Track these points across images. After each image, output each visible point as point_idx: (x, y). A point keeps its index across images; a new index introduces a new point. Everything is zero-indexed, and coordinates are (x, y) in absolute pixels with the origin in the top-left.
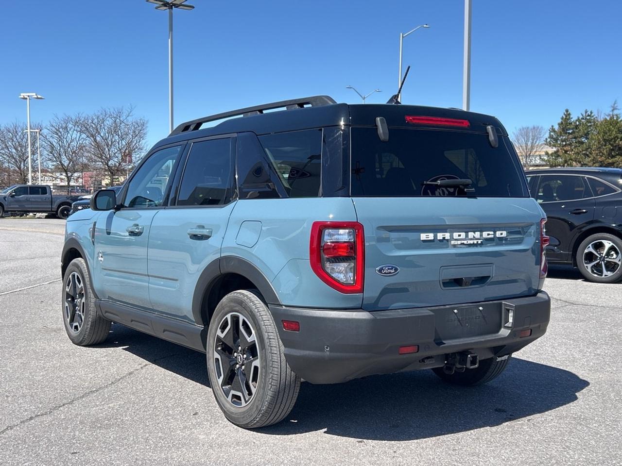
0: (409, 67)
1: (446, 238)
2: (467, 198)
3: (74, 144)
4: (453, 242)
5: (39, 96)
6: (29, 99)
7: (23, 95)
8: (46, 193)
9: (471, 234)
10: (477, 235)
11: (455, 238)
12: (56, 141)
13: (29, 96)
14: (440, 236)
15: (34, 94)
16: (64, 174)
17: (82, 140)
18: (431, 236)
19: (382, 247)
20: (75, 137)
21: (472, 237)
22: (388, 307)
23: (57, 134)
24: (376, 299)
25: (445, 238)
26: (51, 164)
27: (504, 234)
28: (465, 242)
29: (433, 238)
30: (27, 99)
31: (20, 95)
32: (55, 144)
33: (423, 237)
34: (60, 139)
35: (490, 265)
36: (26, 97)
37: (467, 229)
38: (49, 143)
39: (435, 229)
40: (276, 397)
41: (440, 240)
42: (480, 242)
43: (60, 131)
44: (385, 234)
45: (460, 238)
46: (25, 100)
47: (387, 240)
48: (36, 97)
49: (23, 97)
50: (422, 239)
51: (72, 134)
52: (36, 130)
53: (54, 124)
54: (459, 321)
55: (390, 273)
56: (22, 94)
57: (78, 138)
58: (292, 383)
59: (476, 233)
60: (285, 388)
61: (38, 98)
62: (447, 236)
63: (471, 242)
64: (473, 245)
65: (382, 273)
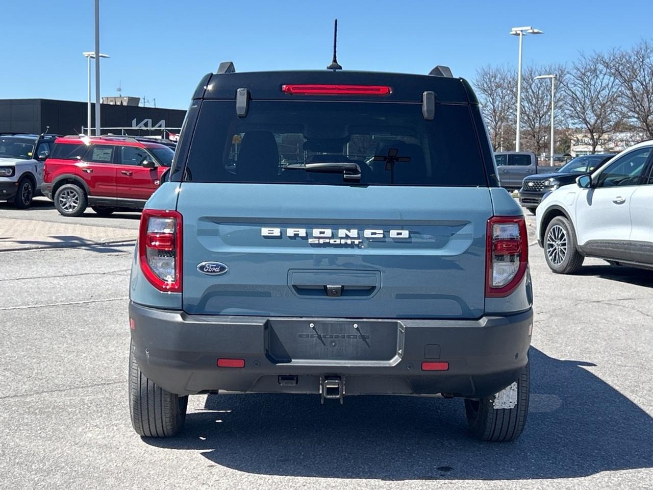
0: (336, 21)
1: (300, 235)
2: (349, 187)
3: (605, 93)
4: (310, 241)
5: (536, 31)
6: (523, 35)
7: (515, 30)
8: (530, 164)
9: (342, 232)
10: (354, 233)
11: (314, 235)
12: (580, 90)
13: (522, 31)
14: (290, 232)
15: (529, 28)
16: (589, 135)
17: (617, 87)
18: (277, 232)
19: (204, 241)
20: (605, 83)
21: (345, 236)
22: (219, 312)
23: (582, 80)
24: (199, 301)
25: (298, 234)
26: (571, 121)
27: (405, 234)
28: (332, 241)
29: (279, 234)
30: (519, 34)
31: (512, 31)
32: (578, 94)
33: (265, 231)
34: (587, 86)
35: (375, 272)
36: (518, 32)
37: (335, 224)
38: (571, 93)
39: (284, 223)
40: (139, 402)
41: (290, 237)
42: (357, 242)
43: (586, 75)
44: (211, 226)
45: (322, 235)
46: (517, 36)
47: (215, 233)
48: (531, 31)
49: (514, 33)
50: (263, 234)
51: (603, 79)
52: (551, 76)
53: (580, 66)
54: (319, 337)
55: (214, 272)
56: (513, 29)
57: (611, 84)
58: (155, 389)
59: (351, 231)
60: (147, 393)
61: (534, 33)
62: (302, 232)
63: (343, 241)
64: (346, 246)
65: (204, 271)
